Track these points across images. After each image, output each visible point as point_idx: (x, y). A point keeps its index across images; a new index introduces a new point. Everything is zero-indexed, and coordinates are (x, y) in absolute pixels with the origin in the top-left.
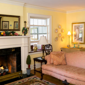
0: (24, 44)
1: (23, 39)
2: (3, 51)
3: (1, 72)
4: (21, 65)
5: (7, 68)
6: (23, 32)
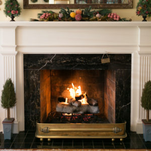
2: (78, 59)
3: (79, 111)
4: (130, 105)
5: (94, 104)
6: (138, 10)
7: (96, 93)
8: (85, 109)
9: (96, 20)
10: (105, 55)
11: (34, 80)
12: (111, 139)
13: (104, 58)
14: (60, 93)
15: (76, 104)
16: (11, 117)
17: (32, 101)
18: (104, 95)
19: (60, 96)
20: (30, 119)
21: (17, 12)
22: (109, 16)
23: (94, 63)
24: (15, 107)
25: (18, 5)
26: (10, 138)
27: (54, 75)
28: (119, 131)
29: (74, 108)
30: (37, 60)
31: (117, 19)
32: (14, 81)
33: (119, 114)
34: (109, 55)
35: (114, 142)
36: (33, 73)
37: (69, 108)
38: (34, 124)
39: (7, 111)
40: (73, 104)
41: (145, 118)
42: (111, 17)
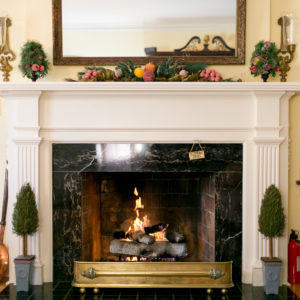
0: (258, 129)
1: (255, 102)
2: (147, 153)
3: (151, 252)
4: (241, 235)
5: (178, 239)
6: (253, 65)
7: (183, 224)
8: (161, 249)
9: (179, 80)
10: (197, 145)
11: (71, 190)
12: (206, 289)
13: (194, 150)
14: (118, 224)
15: (145, 240)
16: (29, 253)
17: (66, 229)
18: (196, 228)
19: (118, 230)
20: (64, 262)
21: (43, 68)
22: (202, 75)
23: (177, 161)
24: (37, 234)
25: (44, 56)
26: (27, 290)
27: (106, 190)
28: (220, 276)
29: (143, 247)
30: (76, 155)
31: (217, 79)
32: (35, 187)
33: (221, 251)
34: (203, 145)
35: (211, 294)
36: (68, 177)
37: (132, 246)
38: (69, 271)
39: (21, 240)
40: (141, 240)
41: (268, 256)
42: (206, 75)
